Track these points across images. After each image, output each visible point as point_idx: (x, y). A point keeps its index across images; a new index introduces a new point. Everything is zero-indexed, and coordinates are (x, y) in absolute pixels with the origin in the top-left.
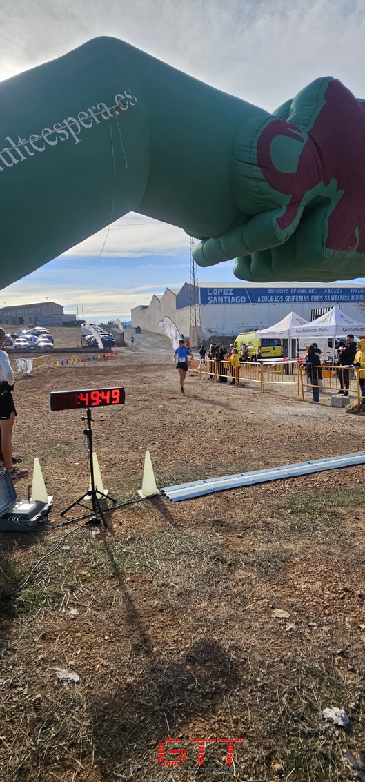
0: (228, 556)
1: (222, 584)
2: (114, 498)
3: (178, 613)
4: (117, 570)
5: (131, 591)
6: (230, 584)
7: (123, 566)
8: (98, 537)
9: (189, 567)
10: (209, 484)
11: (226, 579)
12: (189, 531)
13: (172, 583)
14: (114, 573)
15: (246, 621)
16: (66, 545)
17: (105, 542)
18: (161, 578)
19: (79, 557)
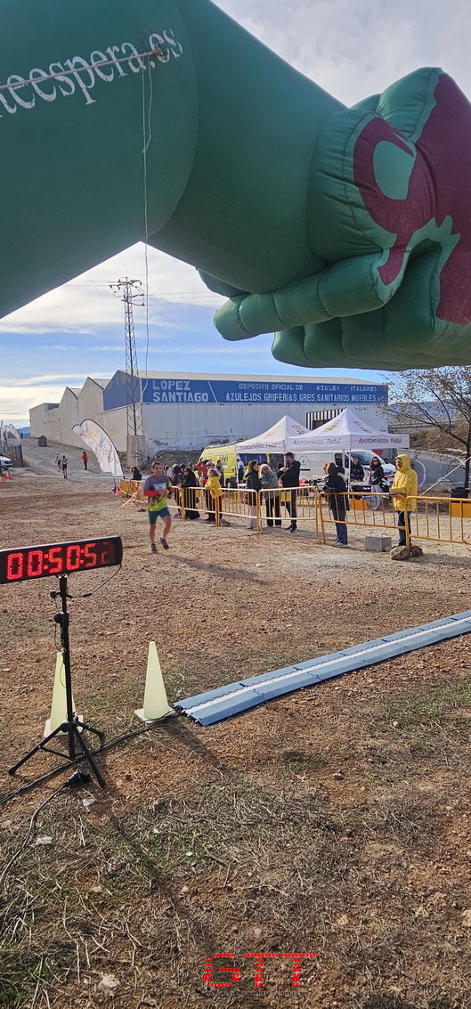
0: (341, 819)
1: (355, 875)
2: (100, 729)
3: (307, 948)
4: (157, 873)
5: (202, 916)
6: (369, 871)
7: (166, 865)
8: (99, 809)
9: (283, 848)
10: (251, 688)
11: (356, 863)
12: (251, 777)
13: (271, 887)
14: (154, 881)
15: (429, 943)
16: (42, 834)
17: (113, 818)
18: (244, 880)
19: (76, 857)
